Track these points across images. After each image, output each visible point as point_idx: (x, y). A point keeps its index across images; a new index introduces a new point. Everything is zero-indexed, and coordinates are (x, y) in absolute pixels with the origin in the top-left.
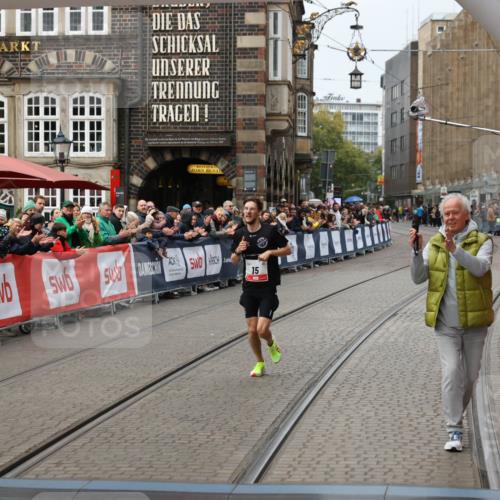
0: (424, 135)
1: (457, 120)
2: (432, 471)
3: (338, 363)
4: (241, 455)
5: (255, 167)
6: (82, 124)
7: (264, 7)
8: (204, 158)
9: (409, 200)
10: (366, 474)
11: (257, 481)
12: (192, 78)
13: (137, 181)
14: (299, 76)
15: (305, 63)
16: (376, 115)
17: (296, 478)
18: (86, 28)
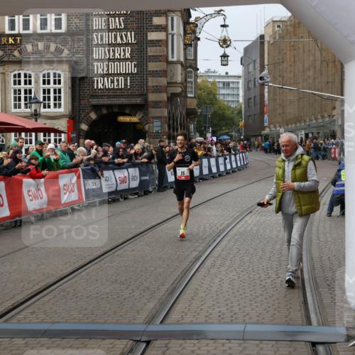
0: (269, 95)
1: (290, 85)
2: (275, 314)
4: (151, 305)
5: (160, 117)
6: (49, 91)
7: (164, 13)
8: (127, 112)
9: (260, 138)
10: (232, 317)
11: (161, 322)
12: (119, 60)
13: (84, 127)
14: (189, 58)
15: (192, 49)
16: (238, 82)
17: (187, 319)
18: (51, 28)
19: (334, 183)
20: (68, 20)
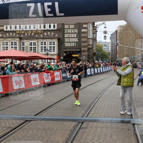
0: (119, 48)
1: (125, 45)
3: (102, 94)
4: (83, 112)
5: (85, 55)
6: (51, 47)
7: (87, 23)
8: (75, 53)
9: (116, 61)
10: (108, 116)
11: (86, 117)
12: (73, 38)
13: (62, 58)
14: (94, 37)
15: (95, 34)
16: (109, 45)
17: (94, 116)
18: (52, 28)
19: (139, 75)
20: (57, 26)
